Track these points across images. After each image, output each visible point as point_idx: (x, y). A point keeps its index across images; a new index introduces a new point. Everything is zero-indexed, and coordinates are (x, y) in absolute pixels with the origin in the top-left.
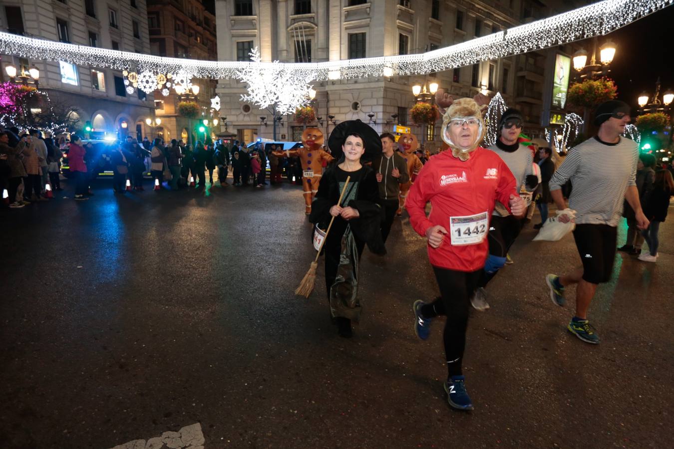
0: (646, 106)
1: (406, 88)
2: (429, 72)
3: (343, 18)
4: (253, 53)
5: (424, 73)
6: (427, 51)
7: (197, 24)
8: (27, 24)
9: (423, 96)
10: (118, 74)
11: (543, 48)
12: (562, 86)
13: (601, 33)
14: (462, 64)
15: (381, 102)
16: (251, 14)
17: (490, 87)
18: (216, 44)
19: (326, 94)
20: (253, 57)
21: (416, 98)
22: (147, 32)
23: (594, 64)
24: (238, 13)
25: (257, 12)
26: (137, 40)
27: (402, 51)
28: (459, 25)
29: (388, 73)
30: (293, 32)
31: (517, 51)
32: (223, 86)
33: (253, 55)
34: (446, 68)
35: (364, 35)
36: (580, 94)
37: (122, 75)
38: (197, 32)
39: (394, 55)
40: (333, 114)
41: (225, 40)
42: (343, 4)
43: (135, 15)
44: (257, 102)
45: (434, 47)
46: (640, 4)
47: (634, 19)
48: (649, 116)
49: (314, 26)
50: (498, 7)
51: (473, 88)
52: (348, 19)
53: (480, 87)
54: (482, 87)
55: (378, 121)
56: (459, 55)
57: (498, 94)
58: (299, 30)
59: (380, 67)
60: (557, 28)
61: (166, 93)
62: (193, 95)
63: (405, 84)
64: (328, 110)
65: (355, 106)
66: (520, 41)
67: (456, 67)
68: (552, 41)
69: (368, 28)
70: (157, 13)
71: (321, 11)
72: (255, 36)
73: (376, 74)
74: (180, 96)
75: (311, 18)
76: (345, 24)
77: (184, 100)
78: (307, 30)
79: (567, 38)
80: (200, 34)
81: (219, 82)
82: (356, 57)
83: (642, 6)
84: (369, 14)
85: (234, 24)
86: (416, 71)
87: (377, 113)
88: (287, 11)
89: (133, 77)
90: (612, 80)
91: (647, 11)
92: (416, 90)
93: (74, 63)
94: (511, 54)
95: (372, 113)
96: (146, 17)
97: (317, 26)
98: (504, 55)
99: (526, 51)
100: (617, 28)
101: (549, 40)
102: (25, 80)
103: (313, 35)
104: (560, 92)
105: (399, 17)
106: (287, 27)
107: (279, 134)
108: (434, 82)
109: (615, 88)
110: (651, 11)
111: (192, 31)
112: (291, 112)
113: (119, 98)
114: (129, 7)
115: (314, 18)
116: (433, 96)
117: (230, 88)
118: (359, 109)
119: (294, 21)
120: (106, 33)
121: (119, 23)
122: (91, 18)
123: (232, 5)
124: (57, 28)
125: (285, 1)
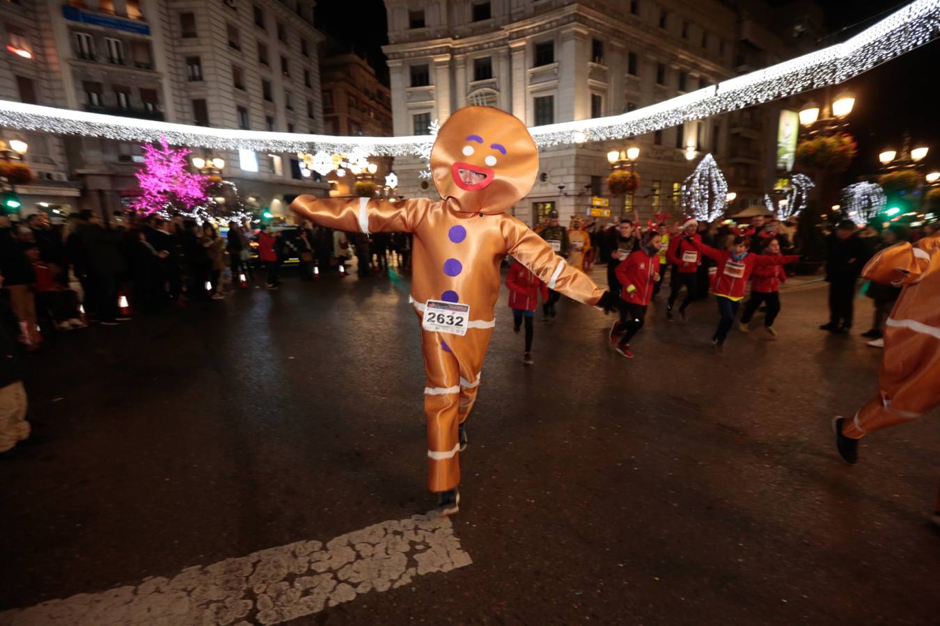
0: (892, 163)
1: (599, 154)
2: (627, 135)
3: (528, 81)
4: (431, 126)
5: (621, 137)
6: (624, 112)
7: (371, 99)
8: (212, 115)
9: (621, 163)
10: (293, 158)
11: (763, 102)
12: (789, 146)
13: (834, 81)
14: (666, 125)
15: (572, 171)
16: (427, 84)
17: (698, 148)
18: (390, 119)
21: (614, 165)
22: (321, 110)
23: (826, 118)
24: (414, 84)
25: (434, 82)
26: (311, 120)
27: (596, 113)
28: (660, 79)
29: (580, 139)
30: (472, 101)
31: (732, 107)
32: (400, 163)
33: (433, 129)
34: (647, 130)
35: (551, 98)
36: (811, 153)
37: (297, 158)
38: (370, 107)
39: (586, 118)
41: (401, 114)
42: (527, 66)
43: (309, 95)
45: (631, 107)
46: (882, 47)
47: (875, 64)
48: (896, 174)
49: (495, 91)
50: (705, 56)
51: (678, 150)
52: (534, 82)
53: (686, 148)
54: (688, 149)
55: (569, 193)
56: (662, 115)
57: (709, 157)
58: (479, 98)
59: (571, 133)
60: (780, 79)
61: (341, 173)
62: (370, 174)
63: (599, 150)
65: (543, 177)
66: (734, 95)
67: (658, 128)
68: (774, 93)
69: (555, 90)
70: (330, 91)
71: (504, 75)
72: (431, 107)
73: (566, 142)
74: (356, 176)
75: (492, 83)
76: (530, 88)
77: (360, 180)
78: (488, 96)
79: (793, 89)
80: (374, 108)
81: (396, 159)
82: (544, 123)
83: (884, 49)
84: (556, 75)
85: (410, 97)
86: (612, 136)
87: (568, 183)
88: (466, 77)
89: (309, 159)
90: (851, 135)
91: (891, 54)
92: (613, 157)
93: (255, 151)
94: (724, 110)
95: (562, 185)
96: (320, 96)
97: (498, 91)
98: (716, 113)
99: (742, 106)
100: (854, 75)
101: (771, 93)
102: (210, 171)
103: (495, 102)
104: (786, 152)
105: (591, 76)
106: (467, 95)
108: (634, 146)
109: (853, 145)
110: (895, 54)
111: (365, 106)
113: (295, 181)
114: (303, 87)
115: (494, 83)
116: (632, 163)
117: (408, 164)
118: (548, 180)
119: (474, 88)
120: (281, 118)
121: (294, 105)
122: (268, 103)
123: (407, 77)
124: (237, 116)
125: (463, 68)
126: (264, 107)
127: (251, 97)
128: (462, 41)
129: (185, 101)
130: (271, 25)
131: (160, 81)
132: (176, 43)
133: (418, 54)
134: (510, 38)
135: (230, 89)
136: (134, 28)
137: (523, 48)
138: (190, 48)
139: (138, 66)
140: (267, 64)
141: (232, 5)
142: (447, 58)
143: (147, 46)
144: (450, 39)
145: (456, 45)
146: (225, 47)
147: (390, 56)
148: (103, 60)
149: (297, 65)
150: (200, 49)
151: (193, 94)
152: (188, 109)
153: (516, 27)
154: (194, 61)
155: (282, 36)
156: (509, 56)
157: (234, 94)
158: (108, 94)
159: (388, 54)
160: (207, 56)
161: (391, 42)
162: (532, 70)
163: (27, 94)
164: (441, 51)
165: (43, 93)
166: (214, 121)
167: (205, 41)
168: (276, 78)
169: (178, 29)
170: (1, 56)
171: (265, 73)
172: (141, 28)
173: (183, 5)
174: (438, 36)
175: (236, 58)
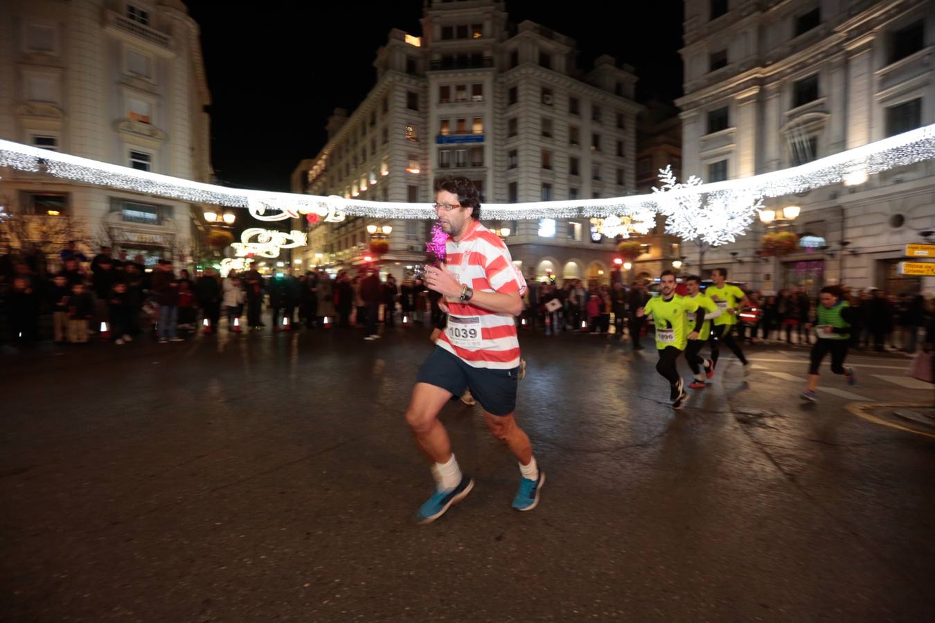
3: (876, 88)
8: (520, 194)
16: (726, 127)
19: (841, 211)
24: (711, 130)
25: (735, 122)
30: (787, 134)
33: (664, 176)
40: (852, 238)
41: (693, 166)
42: (876, 67)
43: (621, 164)
44: (677, 233)
49: (822, 115)
52: (887, 85)
58: (795, 129)
59: (913, 148)
64: (843, 235)
65: (899, 221)
69: (926, 88)
71: (836, 91)
72: (729, 152)
75: (817, 105)
76: (879, 96)
78: (812, 123)
85: (705, 144)
88: (781, 107)
89: (600, 224)
95: (929, 230)
97: (827, 112)
103: (821, 128)
106: (780, 127)
107: (761, 273)
113: (594, 246)
114: (614, 157)
115: (822, 104)
118: (904, 225)
119: (791, 117)
120: (586, 187)
121: (602, 175)
122: (574, 177)
123: (702, 125)
124: (542, 191)
125: (776, 97)
126: (569, 180)
127: (558, 174)
128: (777, 65)
129: (505, 185)
130: (586, 110)
131: (485, 173)
132: (503, 143)
133: (717, 97)
134: (847, 40)
135: (537, 171)
136: (476, 139)
137: (869, 45)
138: (513, 144)
139: (474, 165)
140: (577, 143)
141: (549, 102)
142: (754, 91)
143: (481, 150)
144: (757, 69)
145: (768, 72)
146: (537, 138)
147: (685, 108)
148: (453, 166)
149: (610, 137)
150: (516, 144)
151: (509, 179)
152: (506, 191)
153: (855, 22)
154: (513, 154)
155: (596, 115)
156: (846, 65)
157: (541, 173)
159: (684, 105)
160: (523, 147)
161: (686, 92)
162: (884, 70)
163: (412, 196)
164: (747, 86)
165: (420, 194)
166: (520, 199)
167: (522, 136)
168: (586, 154)
169: (506, 132)
170: (402, 174)
171: (574, 152)
172: (481, 138)
173: (511, 114)
174: (742, 70)
175: (547, 144)
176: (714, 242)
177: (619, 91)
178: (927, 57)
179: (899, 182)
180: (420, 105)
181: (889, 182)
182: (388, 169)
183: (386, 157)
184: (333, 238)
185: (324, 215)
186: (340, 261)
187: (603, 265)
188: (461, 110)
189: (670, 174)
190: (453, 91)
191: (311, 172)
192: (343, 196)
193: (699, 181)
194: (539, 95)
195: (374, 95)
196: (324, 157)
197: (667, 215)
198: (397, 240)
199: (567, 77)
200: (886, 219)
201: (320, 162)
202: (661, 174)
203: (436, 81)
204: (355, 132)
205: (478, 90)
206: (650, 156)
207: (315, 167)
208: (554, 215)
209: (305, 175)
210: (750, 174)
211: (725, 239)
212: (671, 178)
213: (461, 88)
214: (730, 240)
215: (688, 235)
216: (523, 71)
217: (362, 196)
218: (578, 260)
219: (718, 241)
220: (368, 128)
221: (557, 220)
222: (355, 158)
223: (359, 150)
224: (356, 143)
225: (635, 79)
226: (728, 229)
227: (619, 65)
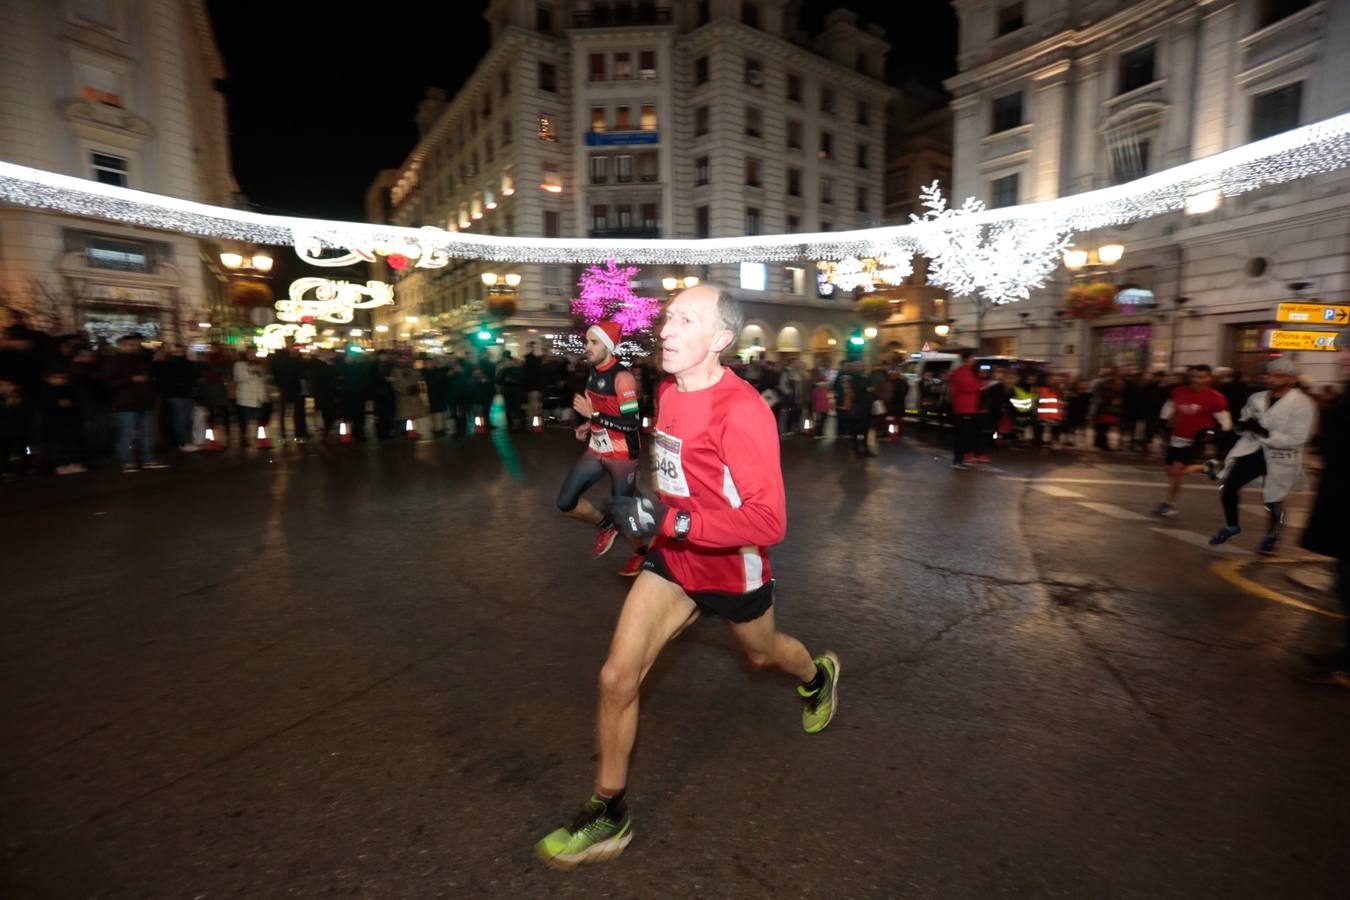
3: (1239, 64)
4: (928, 195)
8: (713, 223)
10: (814, 268)
15: (1341, 246)
16: (1018, 123)
19: (1178, 252)
20: (927, 200)
24: (997, 128)
25: (1032, 116)
26: (861, 213)
30: (1109, 134)
33: (928, 197)
40: (1191, 292)
41: (969, 184)
42: (1239, 34)
43: (864, 179)
44: (945, 285)
49: (1159, 106)
52: (1256, 61)
58: (1125, 124)
59: (1292, 157)
64: (1178, 288)
65: (1259, 267)
69: (1311, 66)
71: (1181, 69)
72: (1022, 162)
75: (1155, 91)
76: (1243, 78)
78: (1144, 119)
85: (988, 150)
87: (1324, 275)
88: (1100, 93)
95: (1304, 280)
96: (880, 177)
97: (1166, 102)
103: (1156, 127)
106: (1098, 124)
107: (1061, 343)
112: (1017, 297)
113: (822, 302)
114: (853, 169)
115: (1158, 89)
118: (1266, 273)
119: (1115, 108)
120: (812, 215)
121: (836, 195)
122: (794, 198)
123: (984, 120)
124: (745, 220)
125: (1095, 77)
126: (787, 204)
127: (769, 195)
128: (1096, 28)
129: (691, 211)
130: (812, 94)
131: (659, 192)
132: (688, 145)
133: (1006, 76)
135: (739, 188)
136: (646, 139)
138: (702, 147)
139: (645, 180)
140: (798, 146)
141: (757, 82)
142: (1062, 68)
143: (654, 155)
144: (1067, 33)
145: (1083, 38)
146: (738, 137)
147: (959, 93)
148: (612, 180)
149: (847, 136)
150: (711, 146)
151: (697, 201)
152: (692, 220)
154: (703, 162)
155: (827, 105)
156: (1197, 30)
157: (745, 193)
158: (612, 215)
159: (955, 90)
160: (716, 153)
161: (961, 69)
162: (1252, 37)
163: (552, 227)
164: (1051, 59)
165: (564, 223)
166: (714, 231)
167: (716, 135)
168: (812, 165)
169: (692, 128)
170: (534, 193)
171: (794, 160)
172: (653, 138)
173: (699, 100)
174: (1045, 34)
175: (754, 148)
176: (998, 299)
177: (861, 66)
178: (1316, 19)
179: (1264, 208)
180: (560, 84)
181: (1250, 209)
182: (514, 186)
183: (508, 167)
184: (433, 292)
185: (416, 257)
186: (445, 328)
187: (836, 331)
188: (623, 93)
189: (938, 194)
190: (610, 61)
191: (395, 190)
192: (445, 227)
193: (980, 206)
194: (740, 69)
195: (489, 66)
196: (414, 166)
197: (931, 257)
198: (531, 295)
199: (784, 43)
200: (1242, 264)
201: (409, 174)
202: (924, 194)
203: (584, 44)
204: (460, 126)
205: (648, 60)
206: (904, 168)
207: (401, 182)
208: (764, 257)
209: (386, 194)
210: (1052, 196)
211: (1015, 294)
212: (939, 201)
213: (622, 57)
214: (1022, 296)
215: (960, 287)
216: (717, 31)
217: (475, 227)
218: (798, 324)
219: (1004, 298)
220: (480, 120)
221: (769, 264)
222: (463, 169)
223: (467, 155)
224: (462, 144)
225: (886, 47)
226: (1021, 280)
227: (862, 26)
